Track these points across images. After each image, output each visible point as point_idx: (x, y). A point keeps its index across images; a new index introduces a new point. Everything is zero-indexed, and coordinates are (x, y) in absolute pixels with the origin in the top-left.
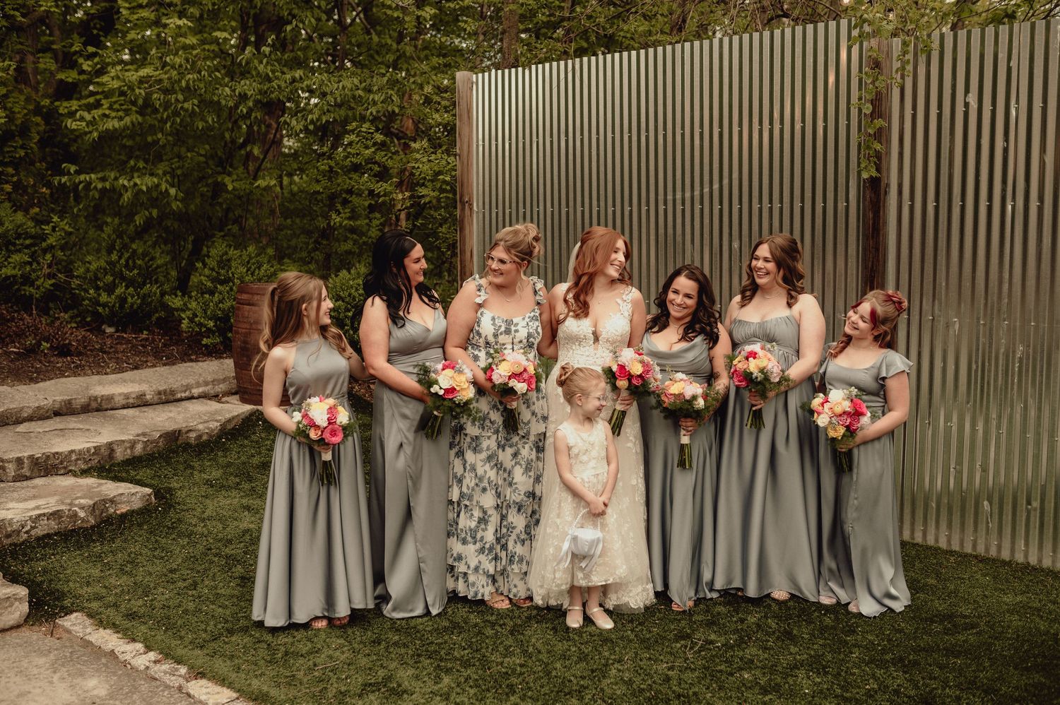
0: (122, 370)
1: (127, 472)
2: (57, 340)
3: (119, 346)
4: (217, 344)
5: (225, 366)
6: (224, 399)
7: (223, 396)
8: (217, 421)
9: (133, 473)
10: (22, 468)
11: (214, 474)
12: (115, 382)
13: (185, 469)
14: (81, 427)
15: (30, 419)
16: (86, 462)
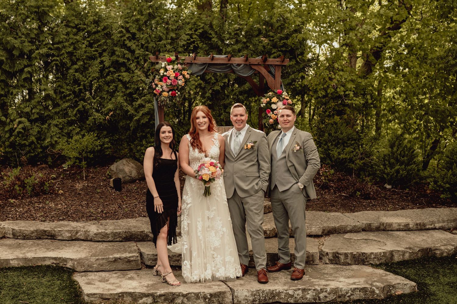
0: (395, 209)
1: (401, 269)
2: (364, 191)
3: (393, 196)
4: (448, 198)
5: (454, 212)
6: (454, 232)
7: (453, 230)
8: (452, 245)
9: (404, 270)
10: (347, 259)
11: (452, 278)
12: (392, 216)
13: (434, 273)
14: (376, 239)
15: (351, 231)
16: (378, 260)
